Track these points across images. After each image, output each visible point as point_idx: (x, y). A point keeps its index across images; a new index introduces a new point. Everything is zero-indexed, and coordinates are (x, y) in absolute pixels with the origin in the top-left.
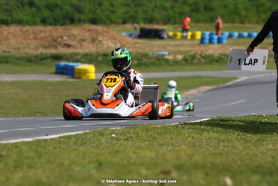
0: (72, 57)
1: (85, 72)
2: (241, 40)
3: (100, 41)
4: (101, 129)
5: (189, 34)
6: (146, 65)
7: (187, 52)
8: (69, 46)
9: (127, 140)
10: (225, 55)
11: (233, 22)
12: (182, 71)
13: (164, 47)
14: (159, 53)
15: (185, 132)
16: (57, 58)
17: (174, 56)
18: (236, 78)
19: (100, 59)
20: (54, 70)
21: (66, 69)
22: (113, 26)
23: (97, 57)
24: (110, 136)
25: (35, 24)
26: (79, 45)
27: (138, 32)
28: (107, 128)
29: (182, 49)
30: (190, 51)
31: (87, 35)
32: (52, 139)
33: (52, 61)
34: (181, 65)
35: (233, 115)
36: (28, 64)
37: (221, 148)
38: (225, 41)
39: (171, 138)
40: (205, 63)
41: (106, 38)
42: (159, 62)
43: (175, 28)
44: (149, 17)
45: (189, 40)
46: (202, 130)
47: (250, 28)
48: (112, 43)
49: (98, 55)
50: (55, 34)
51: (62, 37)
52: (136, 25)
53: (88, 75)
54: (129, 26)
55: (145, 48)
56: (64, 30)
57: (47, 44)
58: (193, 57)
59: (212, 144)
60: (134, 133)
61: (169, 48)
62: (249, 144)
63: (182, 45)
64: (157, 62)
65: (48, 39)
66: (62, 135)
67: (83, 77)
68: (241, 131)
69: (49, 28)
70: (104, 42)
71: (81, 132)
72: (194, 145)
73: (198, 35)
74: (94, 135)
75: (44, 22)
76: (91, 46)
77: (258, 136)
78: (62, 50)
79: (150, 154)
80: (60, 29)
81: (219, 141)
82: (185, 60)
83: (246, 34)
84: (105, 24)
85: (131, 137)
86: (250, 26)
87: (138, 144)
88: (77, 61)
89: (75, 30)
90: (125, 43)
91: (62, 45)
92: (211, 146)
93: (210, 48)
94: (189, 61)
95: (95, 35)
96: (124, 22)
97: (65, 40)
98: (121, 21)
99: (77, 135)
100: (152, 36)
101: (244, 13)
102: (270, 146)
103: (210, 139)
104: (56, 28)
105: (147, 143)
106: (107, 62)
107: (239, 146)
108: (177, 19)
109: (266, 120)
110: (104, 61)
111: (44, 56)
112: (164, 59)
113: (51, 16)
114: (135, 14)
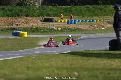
0: (19, 29)
1: (24, 34)
2: (83, 23)
3: (29, 23)
4: (29, 55)
5: (63, 20)
7: (62, 27)
8: (17, 25)
9: (38, 59)
10: (76, 28)
11: (80, 16)
12: (60, 34)
14: (52, 27)
15: (61, 56)
16: (13, 29)
17: (57, 29)
18: (81, 37)
20: (12, 34)
21: (16, 33)
22: (34, 17)
23: (28, 29)
24: (32, 58)
25: (4, 17)
26: (21, 25)
28: (31, 55)
29: (60, 26)
30: (64, 27)
31: (24, 21)
32: (10, 59)
33: (11, 31)
34: (60, 32)
36: (2, 31)
37: (74, 62)
38: (77, 23)
39: (55, 59)
40: (69, 31)
42: (52, 31)
43: (58, 18)
44: (48, 14)
45: (63, 23)
46: (67, 56)
48: (34, 24)
50: (12, 20)
51: (15, 22)
52: (43, 17)
53: (25, 36)
54: (40, 17)
55: (46, 26)
57: (9, 24)
58: (65, 29)
61: (55, 25)
62: (85, 61)
63: (61, 24)
65: (10, 22)
66: (14, 57)
67: (23, 36)
68: (82, 56)
69: (10, 18)
70: (31, 23)
71: (21, 57)
72: (64, 61)
73: (67, 21)
74: (26, 57)
75: (8, 16)
76: (25, 25)
77: (88, 58)
78: (15, 26)
79: (47, 64)
80: (14, 18)
81: (73, 59)
82: (61, 30)
83: (84, 20)
84: (31, 17)
85: (40, 58)
86: (86, 17)
89: (20, 19)
90: (38, 23)
91: (15, 24)
92: (70, 61)
93: (71, 26)
94: (63, 30)
95: (27, 21)
96: (39, 16)
98: (37, 15)
99: (19, 58)
100: (49, 21)
101: (84, 12)
102: (92, 61)
103: (70, 59)
104: (12, 18)
105: (46, 60)
106: (32, 31)
107: (81, 61)
108: (58, 15)
109: (91, 52)
110: (31, 30)
111: (8, 29)
112: (53, 30)
113: (10, 13)
114: (42, 13)
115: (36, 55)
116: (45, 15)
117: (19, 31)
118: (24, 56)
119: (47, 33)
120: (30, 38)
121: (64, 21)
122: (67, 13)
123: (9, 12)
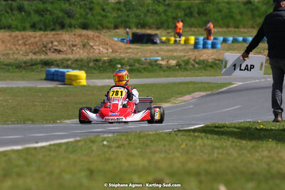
0: (63, 63)
1: (76, 78)
2: (236, 45)
3: (92, 46)
4: (92, 136)
5: (183, 38)
6: (139, 71)
7: (181, 57)
8: (59, 51)
9: (119, 147)
10: (219, 60)
11: (228, 26)
12: (175, 76)
13: (157, 53)
14: (152, 58)
15: (179, 139)
16: (47, 63)
17: (167, 62)
18: (231, 84)
19: (91, 64)
20: (44, 76)
21: (57, 75)
22: (105, 31)
23: (88, 63)
24: (101, 144)
25: (24, 29)
26: (70, 51)
27: (130, 37)
28: (99, 135)
29: (175, 54)
30: (185, 56)
31: (78, 40)
32: (42, 147)
33: (42, 67)
34: (174, 70)
35: (228, 122)
36: (17, 70)
37: (215, 155)
38: (219, 46)
39: (165, 146)
40: (200, 68)
41: (97, 44)
42: (152, 67)
43: (168, 33)
44: (141, 22)
45: (182, 45)
46: (196, 137)
47: (246, 33)
48: (103, 48)
49: (89, 61)
50: (44, 39)
51: (52, 43)
52: (128, 30)
53: (79, 81)
54: (121, 31)
55: (137, 54)
56: (54, 35)
57: (37, 50)
58: (187, 63)
59: (206, 151)
60: (126, 140)
61: (163, 53)
62: (245, 151)
63: (176, 50)
64: (150, 67)
65: (38, 44)
66: (52, 142)
67: (74, 83)
68: (236, 138)
69: (38, 33)
70: (95, 47)
72: (187, 152)
73: (192, 40)
74: (85, 142)
75: (34, 27)
76: (81, 52)
77: (254, 143)
78: (52, 56)
79: (142, 162)
80: (50, 34)
81: (214, 148)
82: (178, 65)
83: (241, 39)
84: (97, 29)
85: (123, 145)
86: (246, 30)
87: (130, 151)
88: (67, 67)
89: (66, 36)
90: (116, 48)
91: (52, 50)
92: (205, 153)
93: (204, 54)
94: (183, 66)
95: (86, 40)
96: (116, 27)
97: (56, 46)
98: (113, 25)
99: (67, 143)
100: (145, 41)
101: (238, 17)
102: (266, 153)
103: (204, 146)
104: (46, 33)
105: (139, 150)
106: (99, 67)
107: (234, 153)
108: (170, 23)
109: (262, 126)
110: (95, 66)
111: (33, 62)
112: (157, 65)
113: (41, 21)
114: (127, 19)
115: (110, 135)
116: (133, 25)
117: (64, 67)
118: (78, 139)
119: (140, 74)
120: (92, 87)
121: (186, 42)
122: (193, 20)
123: (36, 18)
